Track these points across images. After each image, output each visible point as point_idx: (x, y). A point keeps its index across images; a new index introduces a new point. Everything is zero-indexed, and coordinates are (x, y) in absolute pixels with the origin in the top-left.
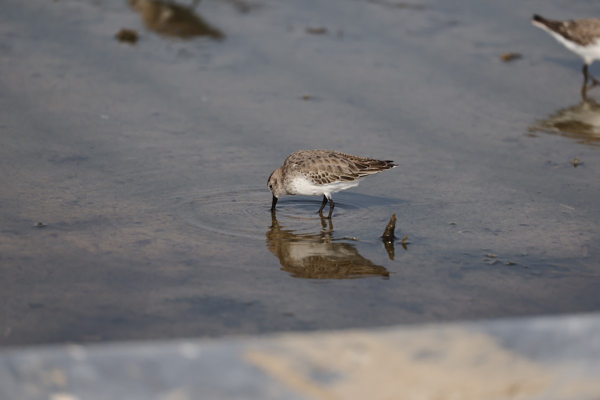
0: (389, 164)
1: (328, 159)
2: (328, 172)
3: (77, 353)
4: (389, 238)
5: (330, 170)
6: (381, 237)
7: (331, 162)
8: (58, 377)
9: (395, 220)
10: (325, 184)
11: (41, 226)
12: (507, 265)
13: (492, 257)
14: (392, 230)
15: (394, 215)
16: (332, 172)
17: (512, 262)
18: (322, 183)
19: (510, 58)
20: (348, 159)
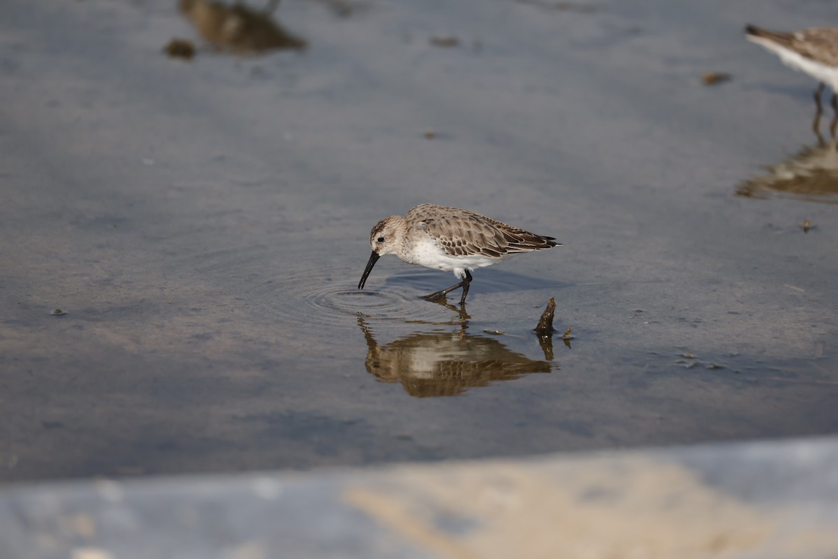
0: (550, 242)
1: (468, 221)
2: (466, 240)
3: (110, 491)
4: (545, 330)
5: (469, 237)
6: (535, 330)
7: (472, 226)
8: (84, 525)
9: (554, 306)
10: (459, 256)
11: (59, 314)
12: (711, 369)
13: (690, 358)
14: (550, 320)
15: (553, 299)
16: (471, 241)
17: (717, 364)
18: (456, 254)
19: (716, 80)
20: (495, 226)
